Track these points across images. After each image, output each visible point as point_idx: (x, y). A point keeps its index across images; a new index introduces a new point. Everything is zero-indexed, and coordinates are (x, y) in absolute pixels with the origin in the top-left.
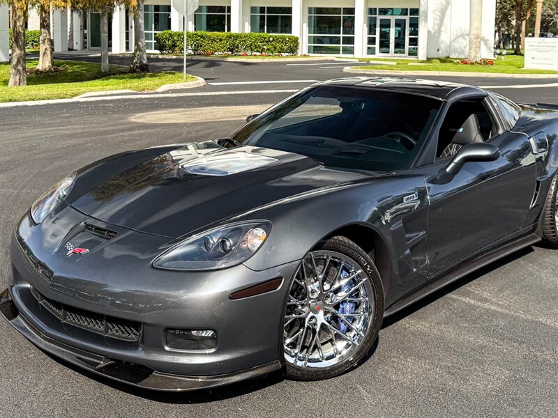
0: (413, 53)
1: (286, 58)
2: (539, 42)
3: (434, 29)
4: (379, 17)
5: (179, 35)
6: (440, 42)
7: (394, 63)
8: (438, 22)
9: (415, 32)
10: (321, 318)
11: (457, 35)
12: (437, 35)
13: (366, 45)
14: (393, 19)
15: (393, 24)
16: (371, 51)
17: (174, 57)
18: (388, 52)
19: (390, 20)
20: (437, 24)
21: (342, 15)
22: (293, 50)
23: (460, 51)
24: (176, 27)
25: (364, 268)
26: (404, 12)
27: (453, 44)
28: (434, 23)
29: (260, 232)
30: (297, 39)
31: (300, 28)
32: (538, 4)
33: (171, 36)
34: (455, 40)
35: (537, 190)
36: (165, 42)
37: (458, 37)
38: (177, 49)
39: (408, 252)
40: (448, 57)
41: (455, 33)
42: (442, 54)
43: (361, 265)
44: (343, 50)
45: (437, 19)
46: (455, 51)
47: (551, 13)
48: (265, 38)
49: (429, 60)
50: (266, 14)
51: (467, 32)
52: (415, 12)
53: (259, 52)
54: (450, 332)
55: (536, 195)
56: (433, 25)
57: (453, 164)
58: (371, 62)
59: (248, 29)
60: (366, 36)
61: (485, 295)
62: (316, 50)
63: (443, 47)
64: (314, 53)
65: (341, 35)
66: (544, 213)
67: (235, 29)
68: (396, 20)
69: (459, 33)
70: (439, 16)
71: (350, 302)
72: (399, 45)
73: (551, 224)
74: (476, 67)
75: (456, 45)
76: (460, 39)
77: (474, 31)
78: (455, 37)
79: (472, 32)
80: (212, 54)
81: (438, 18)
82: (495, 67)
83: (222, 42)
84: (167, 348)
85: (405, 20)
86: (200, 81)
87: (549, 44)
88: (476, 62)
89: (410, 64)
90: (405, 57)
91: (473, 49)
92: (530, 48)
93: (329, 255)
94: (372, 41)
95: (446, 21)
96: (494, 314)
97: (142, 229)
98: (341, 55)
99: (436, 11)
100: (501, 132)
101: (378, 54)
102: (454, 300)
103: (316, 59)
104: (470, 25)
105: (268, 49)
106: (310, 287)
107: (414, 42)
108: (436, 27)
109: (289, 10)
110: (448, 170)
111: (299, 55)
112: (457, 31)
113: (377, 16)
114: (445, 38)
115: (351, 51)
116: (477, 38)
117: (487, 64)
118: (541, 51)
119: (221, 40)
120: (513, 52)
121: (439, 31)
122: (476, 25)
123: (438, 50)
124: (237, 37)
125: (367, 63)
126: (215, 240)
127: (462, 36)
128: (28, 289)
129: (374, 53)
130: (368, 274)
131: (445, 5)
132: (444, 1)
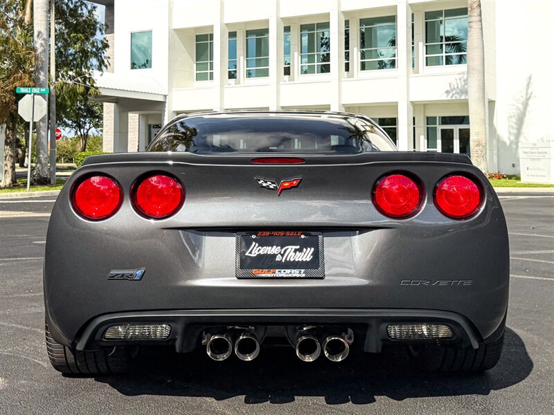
4: (440, 127)
8: (515, 131)
12: (514, 146)
14: (456, 128)
15: (456, 135)
19: (452, 131)
20: (514, 134)
28: (510, 133)
45: (513, 128)
56: (508, 135)
68: (460, 130)
70: (515, 123)
81: (515, 126)
87: (540, 150)
92: (524, 156)
99: (511, 117)
108: (512, 138)
113: (437, 126)
116: (478, 145)
118: (534, 159)
123: (513, 166)
131: (522, 110)
132: (521, 106)
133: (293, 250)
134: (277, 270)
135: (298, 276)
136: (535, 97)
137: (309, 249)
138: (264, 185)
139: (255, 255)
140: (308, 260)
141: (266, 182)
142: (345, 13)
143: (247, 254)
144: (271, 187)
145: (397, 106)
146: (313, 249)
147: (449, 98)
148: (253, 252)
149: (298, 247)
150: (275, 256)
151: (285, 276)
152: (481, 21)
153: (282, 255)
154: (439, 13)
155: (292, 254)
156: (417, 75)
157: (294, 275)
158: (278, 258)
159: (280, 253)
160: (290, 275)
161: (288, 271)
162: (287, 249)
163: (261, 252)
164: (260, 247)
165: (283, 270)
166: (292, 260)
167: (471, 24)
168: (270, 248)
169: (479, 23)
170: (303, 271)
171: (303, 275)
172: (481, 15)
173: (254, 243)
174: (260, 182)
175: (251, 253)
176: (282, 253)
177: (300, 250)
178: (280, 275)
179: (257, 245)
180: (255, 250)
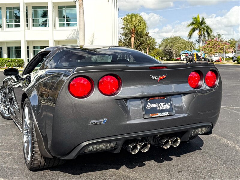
133: (163, 104)
134: (159, 114)
135: (166, 115)
137: (168, 104)
138: (154, 78)
139: (150, 108)
140: (169, 108)
141: (154, 77)
142: (26, 4)
143: (147, 108)
144: (156, 79)
145: (49, 41)
146: (169, 103)
148: (149, 107)
149: (164, 103)
150: (157, 108)
151: (162, 115)
152: (83, 11)
153: (160, 107)
154: (63, 7)
155: (163, 106)
156: (56, 30)
157: (165, 115)
158: (158, 108)
159: (158, 106)
160: (164, 115)
161: (163, 113)
162: (161, 104)
163: (152, 107)
164: (151, 105)
165: (161, 113)
166: (163, 109)
167: (80, 12)
168: (155, 104)
169: (83, 12)
170: (168, 113)
171: (168, 115)
172: (83, 9)
173: (148, 103)
174: (152, 77)
175: (148, 107)
176: (159, 106)
177: (165, 104)
178: (160, 116)
179: (150, 104)
180: (149, 106)
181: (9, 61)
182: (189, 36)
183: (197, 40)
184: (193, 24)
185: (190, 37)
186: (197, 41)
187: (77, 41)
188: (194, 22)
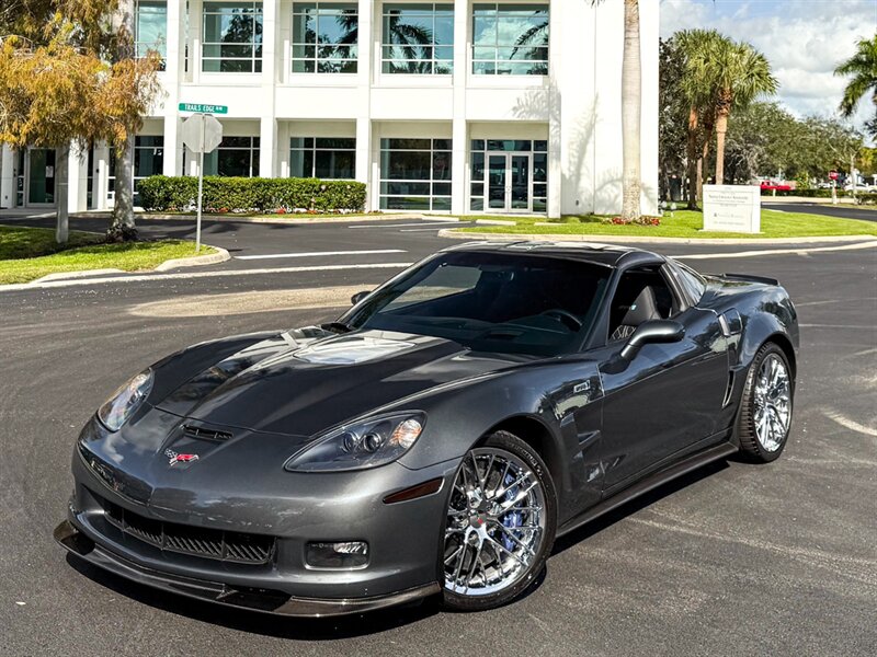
0: (541, 207)
1: (346, 217)
2: (723, 192)
3: (569, 170)
4: (488, 154)
5: (176, 183)
6: (580, 190)
7: (514, 223)
8: (576, 160)
9: (542, 176)
10: (483, 533)
11: (604, 180)
12: (575, 180)
13: (469, 196)
14: (509, 155)
15: (509, 163)
16: (476, 205)
17: (167, 217)
18: (502, 207)
19: (504, 157)
20: (575, 164)
21: (432, 151)
22: (357, 204)
23: (608, 203)
24: (170, 169)
25: (534, 470)
26: (525, 146)
27: (598, 193)
28: (570, 162)
29: (414, 425)
30: (363, 187)
31: (368, 170)
32: (719, 135)
33: (163, 184)
34: (601, 188)
35: (731, 383)
36: (153, 194)
37: (605, 184)
38: (171, 204)
39: (580, 455)
40: (592, 214)
41: (601, 178)
42: (584, 210)
43: (530, 466)
44: (434, 204)
45: (574, 156)
46: (602, 202)
47: (738, 146)
48: (314, 186)
49: (564, 218)
50: (314, 149)
51: (619, 176)
52: (542, 145)
53: (304, 207)
54: (632, 558)
55: (729, 389)
56: (568, 165)
57: (629, 347)
58: (479, 221)
59: (285, 173)
60: (469, 182)
61: (672, 517)
62: (392, 204)
63: (583, 198)
64: (388, 208)
65: (431, 181)
66: (741, 415)
67: (266, 172)
68: (513, 157)
69: (607, 177)
70: (577, 152)
71: (518, 512)
72: (520, 196)
73: (750, 429)
74: (634, 227)
75: (603, 195)
76: (609, 186)
77: (630, 176)
78: (602, 183)
79: (627, 176)
80: (230, 211)
81: (576, 154)
82: (661, 228)
83: (246, 193)
84: (308, 567)
85: (527, 158)
86: (222, 254)
87: (737, 195)
88: (635, 221)
89: (537, 224)
90: (528, 213)
91: (629, 201)
92: (711, 200)
93: (492, 453)
94: (477, 189)
95: (588, 159)
96: (686, 537)
97: (264, 428)
98: (431, 211)
99: (572, 143)
100: (683, 308)
101: (487, 210)
102: (634, 524)
103: (394, 217)
104: (624, 166)
105: (319, 204)
106: (470, 494)
107: (541, 190)
108: (572, 169)
109: (352, 143)
110: (623, 354)
111: (366, 212)
112: (604, 174)
113: (485, 151)
114: (586, 185)
115: (447, 205)
116: (634, 185)
117: (651, 223)
118: (727, 205)
119: (243, 189)
120: (686, 206)
121: (578, 175)
122: (632, 165)
123: (577, 203)
124: (269, 184)
125: (470, 224)
126: (357, 437)
127: (612, 181)
128: (101, 516)
129: (481, 208)
130: (538, 477)
131: (585, 136)
132: (583, 130)
136: (602, 120)
145: (452, 125)
147: (515, 118)
152: (639, 37)
167: (630, 41)
181: (323, 187)
182: (844, 110)
183: (866, 124)
184: (857, 66)
185: (848, 109)
186: (870, 128)
187: (548, 125)
188: (864, 57)
